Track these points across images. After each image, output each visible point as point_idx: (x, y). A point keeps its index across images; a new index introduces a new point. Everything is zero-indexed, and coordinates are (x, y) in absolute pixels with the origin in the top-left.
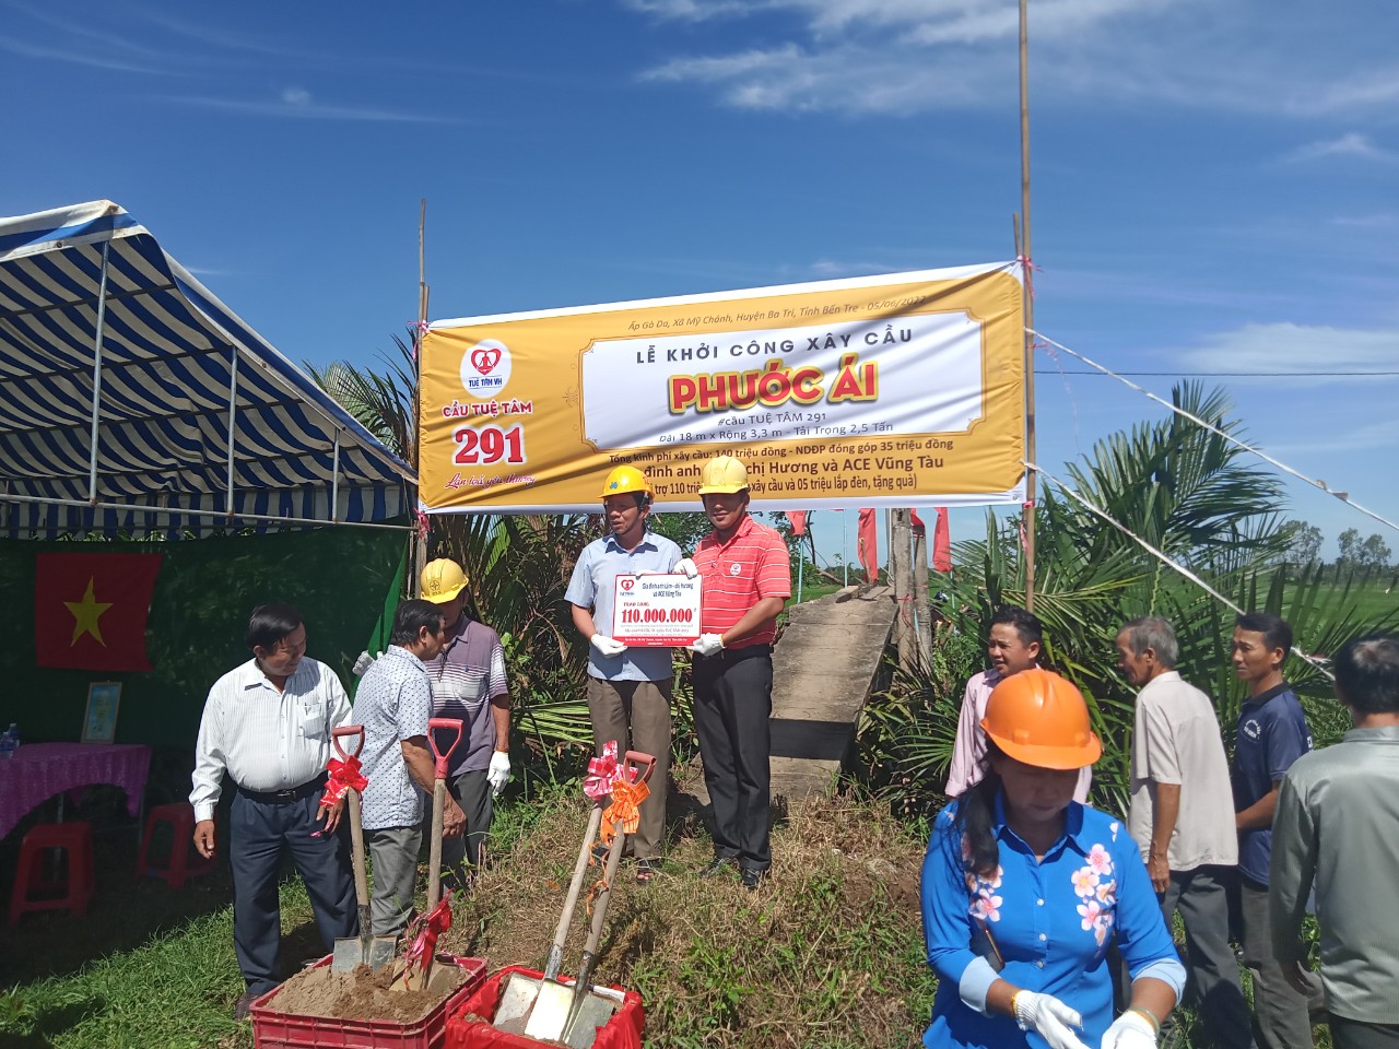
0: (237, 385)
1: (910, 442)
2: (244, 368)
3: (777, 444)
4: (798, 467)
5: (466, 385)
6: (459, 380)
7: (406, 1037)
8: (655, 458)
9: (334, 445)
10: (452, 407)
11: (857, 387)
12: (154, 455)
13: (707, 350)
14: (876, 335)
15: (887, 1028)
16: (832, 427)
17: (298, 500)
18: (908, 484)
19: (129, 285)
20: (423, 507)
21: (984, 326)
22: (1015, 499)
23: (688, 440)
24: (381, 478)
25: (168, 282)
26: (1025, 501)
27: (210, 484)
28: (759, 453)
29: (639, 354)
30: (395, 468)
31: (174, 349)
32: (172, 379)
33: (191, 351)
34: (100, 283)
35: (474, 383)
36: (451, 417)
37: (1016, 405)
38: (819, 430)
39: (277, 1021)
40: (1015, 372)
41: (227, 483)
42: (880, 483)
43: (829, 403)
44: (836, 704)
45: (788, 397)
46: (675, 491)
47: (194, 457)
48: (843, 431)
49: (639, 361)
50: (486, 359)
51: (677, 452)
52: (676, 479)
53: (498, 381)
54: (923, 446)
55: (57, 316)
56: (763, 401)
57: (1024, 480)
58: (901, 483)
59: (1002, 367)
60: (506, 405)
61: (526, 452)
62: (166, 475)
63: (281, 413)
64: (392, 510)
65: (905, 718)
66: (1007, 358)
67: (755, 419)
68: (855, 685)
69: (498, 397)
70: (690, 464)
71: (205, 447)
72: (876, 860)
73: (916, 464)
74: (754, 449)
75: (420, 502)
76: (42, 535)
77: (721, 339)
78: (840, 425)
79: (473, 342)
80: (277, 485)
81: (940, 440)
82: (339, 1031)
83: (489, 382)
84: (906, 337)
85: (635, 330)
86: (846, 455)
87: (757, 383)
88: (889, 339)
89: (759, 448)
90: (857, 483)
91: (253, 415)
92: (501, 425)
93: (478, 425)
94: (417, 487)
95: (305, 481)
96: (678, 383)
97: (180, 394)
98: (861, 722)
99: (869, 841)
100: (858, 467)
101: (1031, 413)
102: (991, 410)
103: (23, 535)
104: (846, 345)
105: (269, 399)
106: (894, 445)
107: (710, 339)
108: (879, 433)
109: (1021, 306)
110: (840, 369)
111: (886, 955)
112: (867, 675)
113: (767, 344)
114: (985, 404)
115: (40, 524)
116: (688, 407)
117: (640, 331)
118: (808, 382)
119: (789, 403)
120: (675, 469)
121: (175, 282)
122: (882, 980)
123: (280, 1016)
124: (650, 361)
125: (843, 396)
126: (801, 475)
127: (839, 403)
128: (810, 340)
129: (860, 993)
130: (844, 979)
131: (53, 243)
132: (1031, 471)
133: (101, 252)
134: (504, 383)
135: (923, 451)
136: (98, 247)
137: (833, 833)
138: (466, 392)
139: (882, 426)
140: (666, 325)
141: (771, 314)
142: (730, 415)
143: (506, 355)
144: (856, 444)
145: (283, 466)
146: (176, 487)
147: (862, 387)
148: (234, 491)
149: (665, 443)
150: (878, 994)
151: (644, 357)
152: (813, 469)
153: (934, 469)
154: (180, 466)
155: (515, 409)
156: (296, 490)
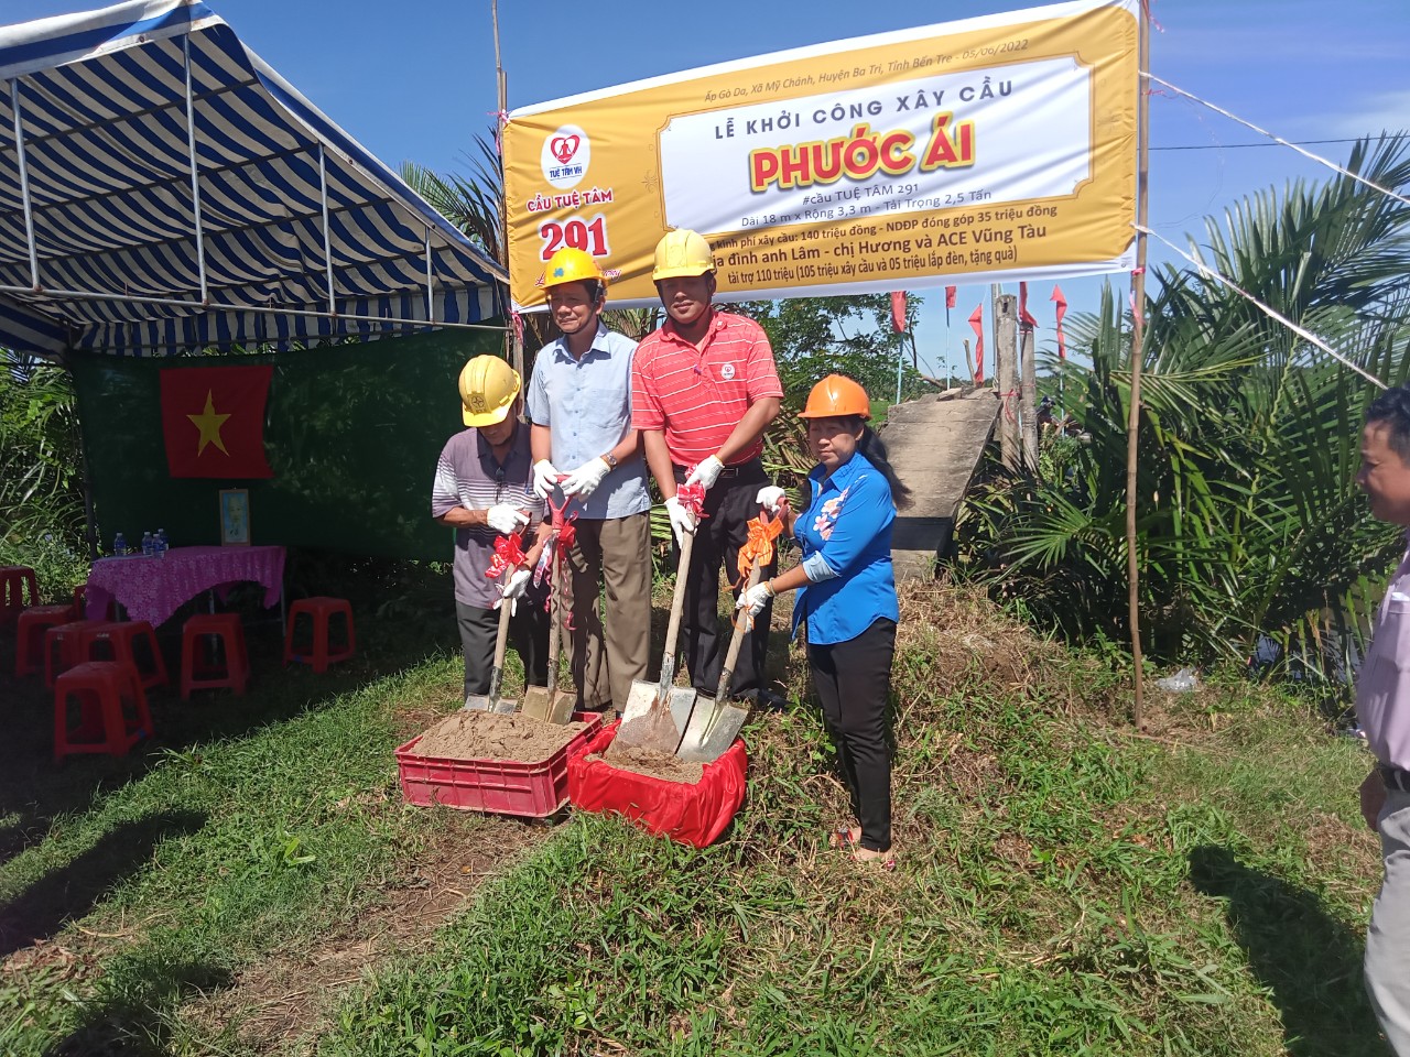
0: (328, 187)
1: (1009, 211)
2: (332, 167)
3: (864, 223)
4: (889, 245)
5: (547, 176)
6: (541, 171)
7: (533, 775)
8: (739, 244)
9: (425, 245)
10: (536, 201)
11: (950, 151)
12: (256, 265)
13: (788, 118)
14: (971, 90)
15: (979, 780)
16: (925, 198)
17: (396, 305)
18: (1009, 257)
19: (213, 84)
20: (516, 307)
21: (1094, 73)
22: (1123, 266)
23: (772, 222)
24: (473, 279)
25: (250, 77)
26: (1134, 268)
27: (312, 294)
28: (848, 233)
29: (717, 128)
30: (486, 268)
31: (263, 151)
32: (265, 184)
33: (280, 152)
34: (185, 83)
35: (555, 174)
36: (535, 211)
37: (1127, 161)
38: (911, 202)
39: (418, 763)
40: (1126, 123)
41: (328, 292)
42: (977, 258)
43: (922, 172)
44: (935, 497)
45: (876, 168)
46: (762, 278)
47: (293, 266)
48: (936, 203)
49: (719, 137)
50: (565, 147)
51: (761, 236)
52: (762, 266)
53: (578, 170)
54: (1025, 214)
55: (149, 121)
56: (851, 174)
57: (1134, 245)
58: (1000, 257)
59: (1113, 119)
60: (587, 195)
61: (609, 244)
62: (271, 286)
63: (371, 213)
64: (487, 313)
65: (1006, 510)
66: (1120, 107)
67: (842, 195)
68: (955, 479)
69: (579, 187)
70: (775, 250)
71: (303, 255)
72: (971, 636)
73: (1016, 235)
74: (841, 228)
75: (513, 301)
76: (163, 352)
77: (804, 106)
78: (932, 196)
79: (552, 129)
80: (375, 291)
81: (1043, 206)
82: (473, 771)
83: (568, 171)
84: (1005, 90)
85: (713, 99)
86: (941, 230)
87: (843, 152)
88: (987, 93)
89: (847, 227)
90: (953, 259)
91: (344, 217)
92: (584, 217)
93: (562, 218)
94: (509, 286)
95: (401, 286)
96: (759, 157)
97: (275, 200)
98: (960, 514)
99: (965, 618)
100: (954, 241)
101: (1144, 169)
102: (1099, 169)
103: (146, 353)
104: (939, 103)
105: (359, 200)
106: (993, 215)
107: (791, 106)
108: (977, 203)
109: (1137, 45)
110: (932, 131)
111: (980, 720)
112: (967, 469)
113: (852, 108)
114: (1093, 162)
115: (160, 341)
116: (770, 184)
117: (717, 102)
118: (898, 149)
119: (878, 174)
120: (760, 255)
121: (257, 77)
122: (975, 741)
123: (421, 759)
124: (729, 135)
125: (937, 163)
126: (892, 253)
127: (932, 171)
128: (899, 99)
129: (953, 750)
130: (938, 737)
131: (136, 37)
132: (1142, 235)
133: (181, 47)
134: (584, 171)
135: (1025, 220)
136: (177, 41)
137: (929, 612)
138: (547, 183)
139: (980, 194)
140: (743, 92)
141: (857, 72)
142: (814, 192)
143: (585, 143)
144: (951, 216)
145: (379, 271)
146: (280, 299)
147: (957, 150)
148: (336, 301)
149: (749, 227)
150: (970, 751)
151: (723, 132)
152: (905, 246)
153: (1037, 240)
154: (282, 276)
155: (596, 199)
156: (393, 296)
